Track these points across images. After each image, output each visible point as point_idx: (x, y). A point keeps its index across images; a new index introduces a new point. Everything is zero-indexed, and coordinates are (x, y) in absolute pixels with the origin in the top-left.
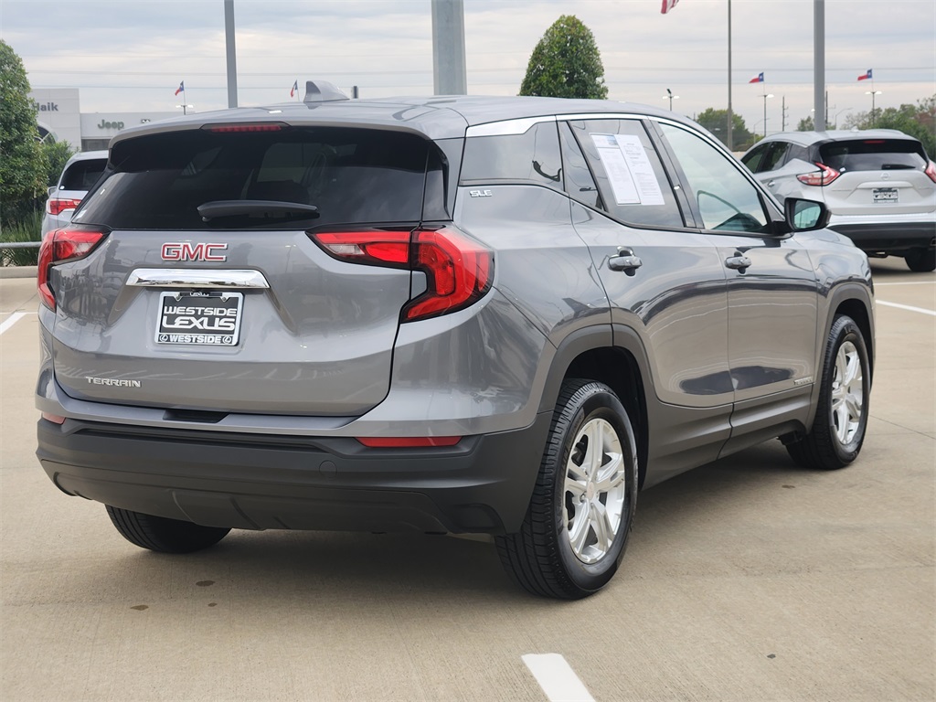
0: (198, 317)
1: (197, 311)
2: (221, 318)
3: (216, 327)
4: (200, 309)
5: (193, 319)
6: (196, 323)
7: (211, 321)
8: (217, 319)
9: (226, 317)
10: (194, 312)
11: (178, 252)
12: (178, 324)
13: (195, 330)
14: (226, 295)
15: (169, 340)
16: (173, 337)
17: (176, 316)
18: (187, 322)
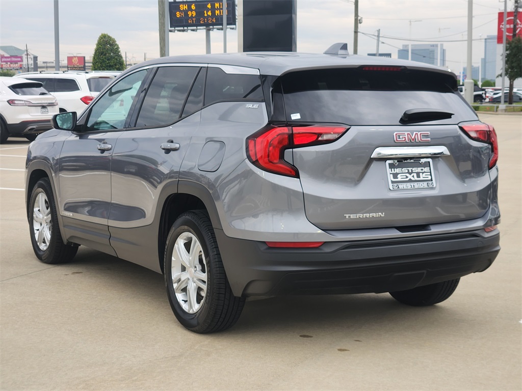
0: (410, 174)
1: (408, 170)
2: (423, 173)
3: (421, 178)
4: (410, 169)
5: (408, 175)
6: (410, 177)
7: (418, 175)
8: (421, 174)
9: (425, 172)
10: (407, 171)
11: (405, 137)
12: (400, 178)
13: (410, 181)
14: (423, 160)
15: (399, 188)
16: (401, 186)
17: (397, 174)
18: (405, 177)
